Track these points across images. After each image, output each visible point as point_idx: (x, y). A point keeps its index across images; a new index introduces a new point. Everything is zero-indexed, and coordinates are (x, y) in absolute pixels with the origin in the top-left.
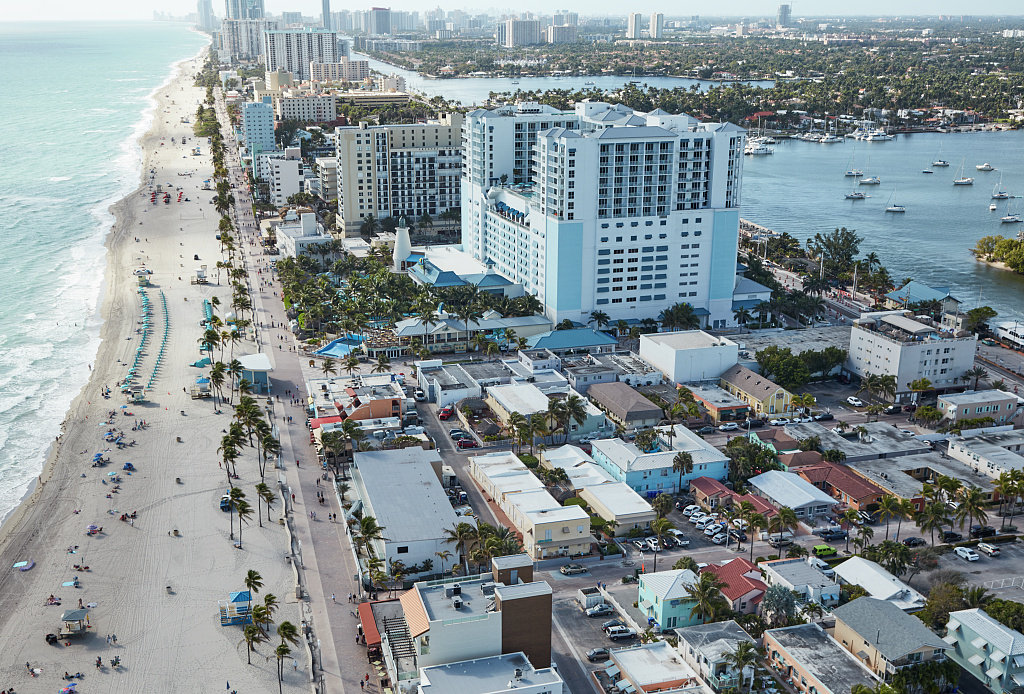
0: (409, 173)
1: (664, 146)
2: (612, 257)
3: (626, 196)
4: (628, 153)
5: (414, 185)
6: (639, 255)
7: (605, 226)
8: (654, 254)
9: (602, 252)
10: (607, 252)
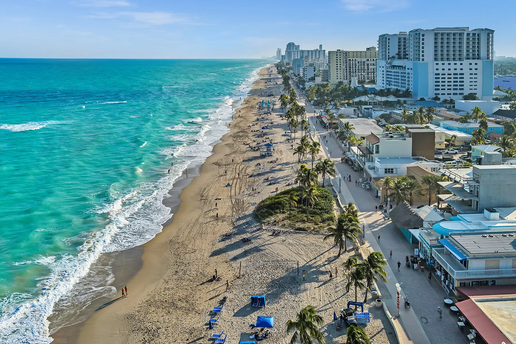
0: (355, 67)
1: (460, 34)
2: (441, 76)
3: (445, 52)
4: (446, 37)
5: (357, 71)
6: (452, 76)
7: (437, 64)
8: (459, 76)
9: (436, 74)
10: (439, 74)
